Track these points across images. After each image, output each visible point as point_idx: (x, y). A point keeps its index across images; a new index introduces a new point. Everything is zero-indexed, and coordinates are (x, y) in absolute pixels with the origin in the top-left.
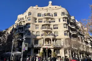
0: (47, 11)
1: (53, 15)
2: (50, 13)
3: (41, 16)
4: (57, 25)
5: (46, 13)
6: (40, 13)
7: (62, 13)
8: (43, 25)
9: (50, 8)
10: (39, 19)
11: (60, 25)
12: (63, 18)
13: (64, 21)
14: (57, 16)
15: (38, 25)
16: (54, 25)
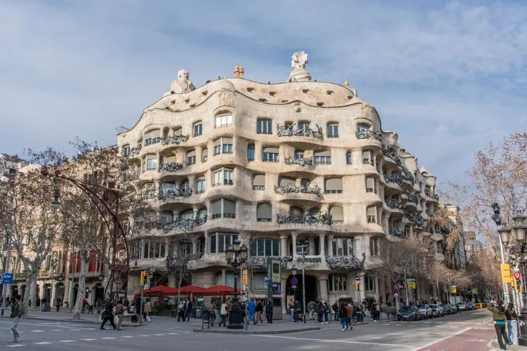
0: (299, 111)
1: (324, 131)
2: (308, 122)
3: (270, 132)
4: (340, 177)
5: (295, 118)
6: (268, 115)
7: (360, 124)
8: (282, 176)
9: (305, 91)
10: (264, 147)
11: (352, 178)
12: (365, 150)
13: (365, 161)
14: (336, 136)
15: (263, 174)
16: (326, 178)
